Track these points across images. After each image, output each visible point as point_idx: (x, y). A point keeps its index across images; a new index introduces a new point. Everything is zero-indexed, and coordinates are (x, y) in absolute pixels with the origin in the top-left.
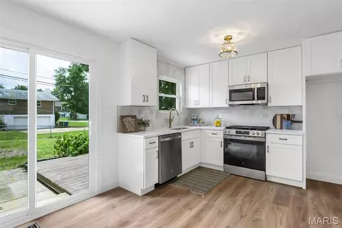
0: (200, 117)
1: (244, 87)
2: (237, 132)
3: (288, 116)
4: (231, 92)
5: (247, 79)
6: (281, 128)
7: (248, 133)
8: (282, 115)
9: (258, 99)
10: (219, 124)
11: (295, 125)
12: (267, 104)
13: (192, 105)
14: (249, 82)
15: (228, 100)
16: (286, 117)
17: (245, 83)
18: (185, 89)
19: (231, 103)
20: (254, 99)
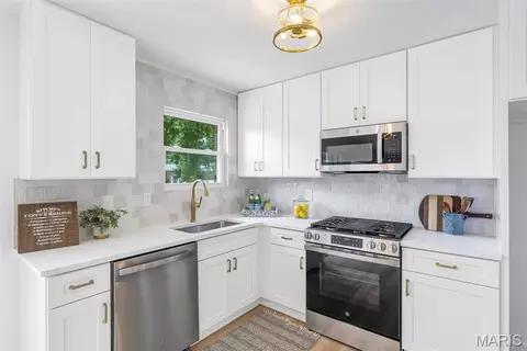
0: (266, 196)
1: (352, 133)
2: (334, 239)
3: (456, 200)
4: (326, 143)
5: (359, 115)
6: (440, 229)
7: (359, 244)
8: (440, 198)
9: (385, 161)
10: (303, 213)
11: (474, 223)
12: (406, 172)
13: (249, 171)
14: (364, 122)
15: (319, 163)
16: (450, 203)
17: (356, 123)
18: (236, 138)
19: (327, 168)
20: (374, 161)
